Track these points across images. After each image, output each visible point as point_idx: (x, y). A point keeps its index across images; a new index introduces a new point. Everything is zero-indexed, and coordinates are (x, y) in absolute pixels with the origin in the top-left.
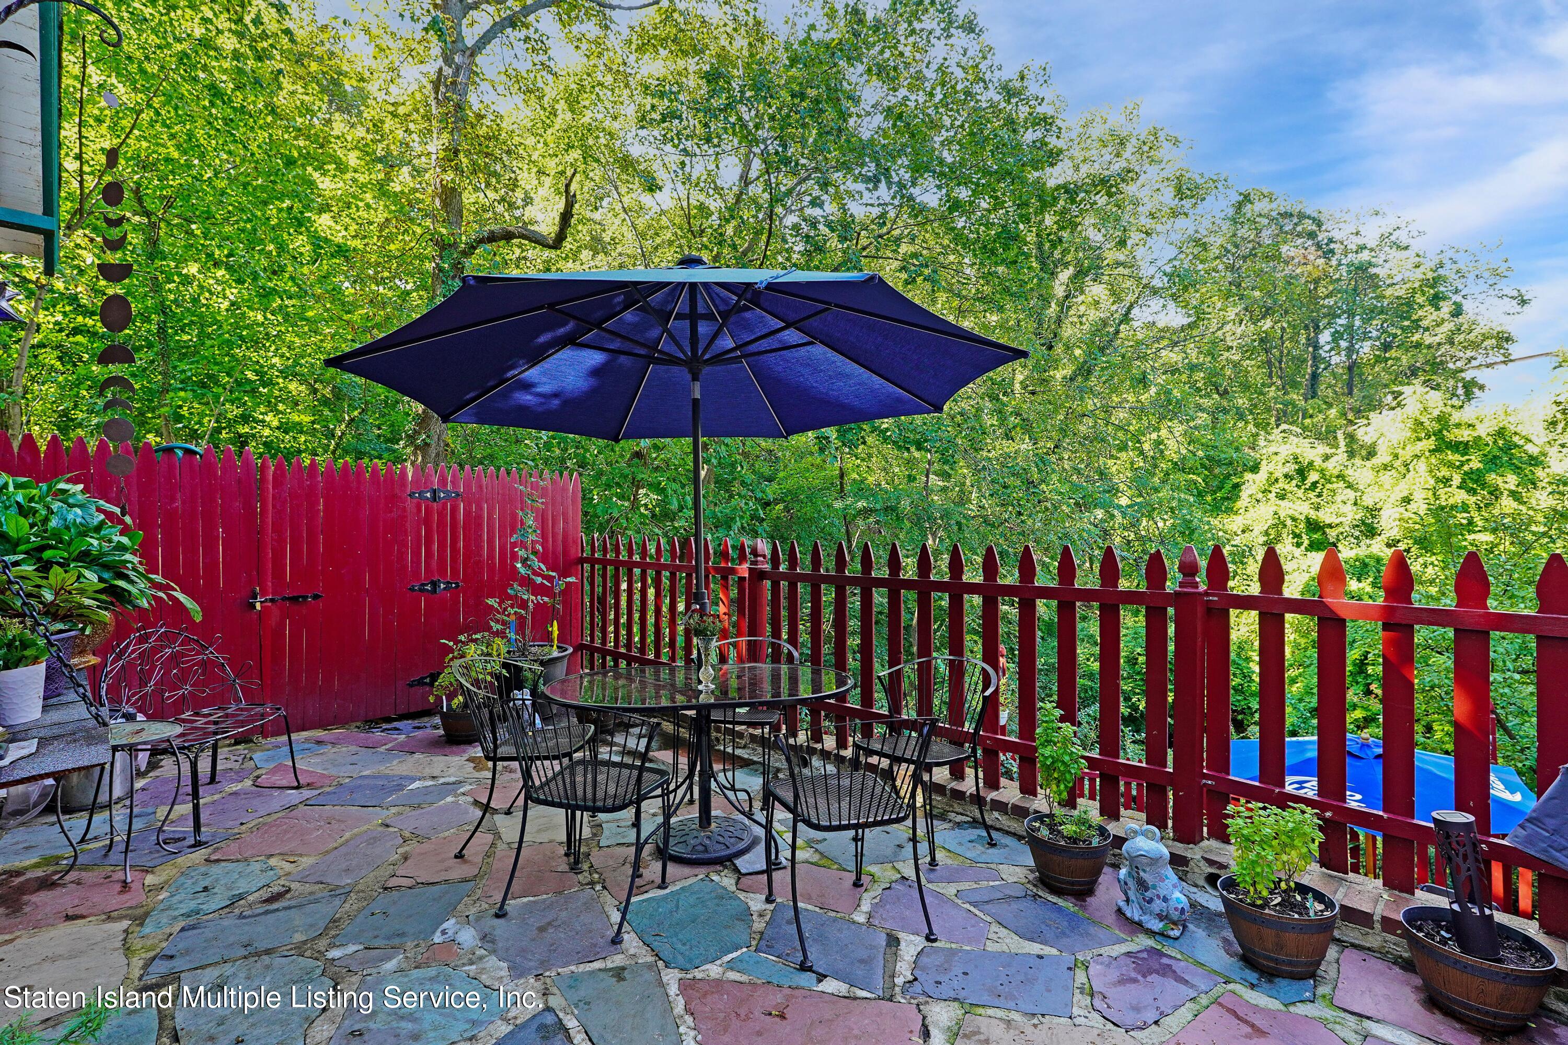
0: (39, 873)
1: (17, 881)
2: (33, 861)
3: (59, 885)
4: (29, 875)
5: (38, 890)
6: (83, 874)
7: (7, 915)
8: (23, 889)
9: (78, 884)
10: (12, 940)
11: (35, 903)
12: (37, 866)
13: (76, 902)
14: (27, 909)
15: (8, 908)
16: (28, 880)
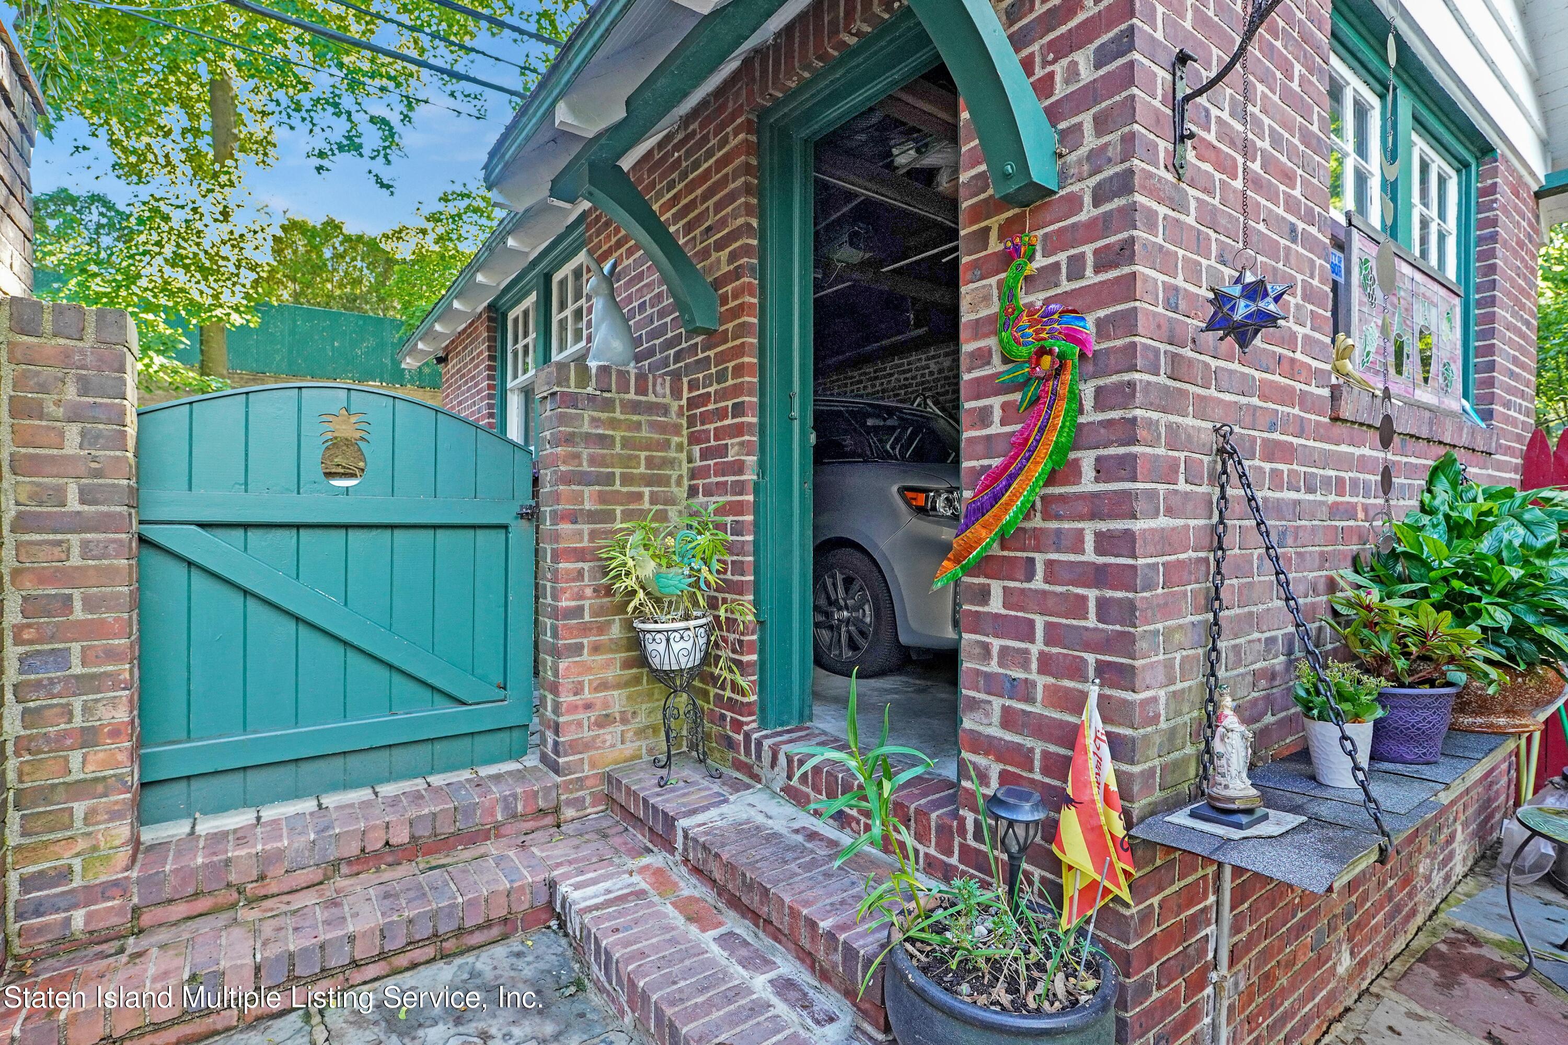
0: (1495, 955)
1: (1472, 950)
2: (1499, 937)
3: (1507, 986)
4: (1485, 951)
5: (1482, 976)
6: (1542, 991)
7: (1436, 984)
8: (1469, 965)
9: (1529, 1000)
10: (1420, 1018)
11: (1468, 990)
12: (1499, 945)
13: (1511, 1023)
14: (1457, 992)
15: (1442, 976)
16: (1481, 957)
